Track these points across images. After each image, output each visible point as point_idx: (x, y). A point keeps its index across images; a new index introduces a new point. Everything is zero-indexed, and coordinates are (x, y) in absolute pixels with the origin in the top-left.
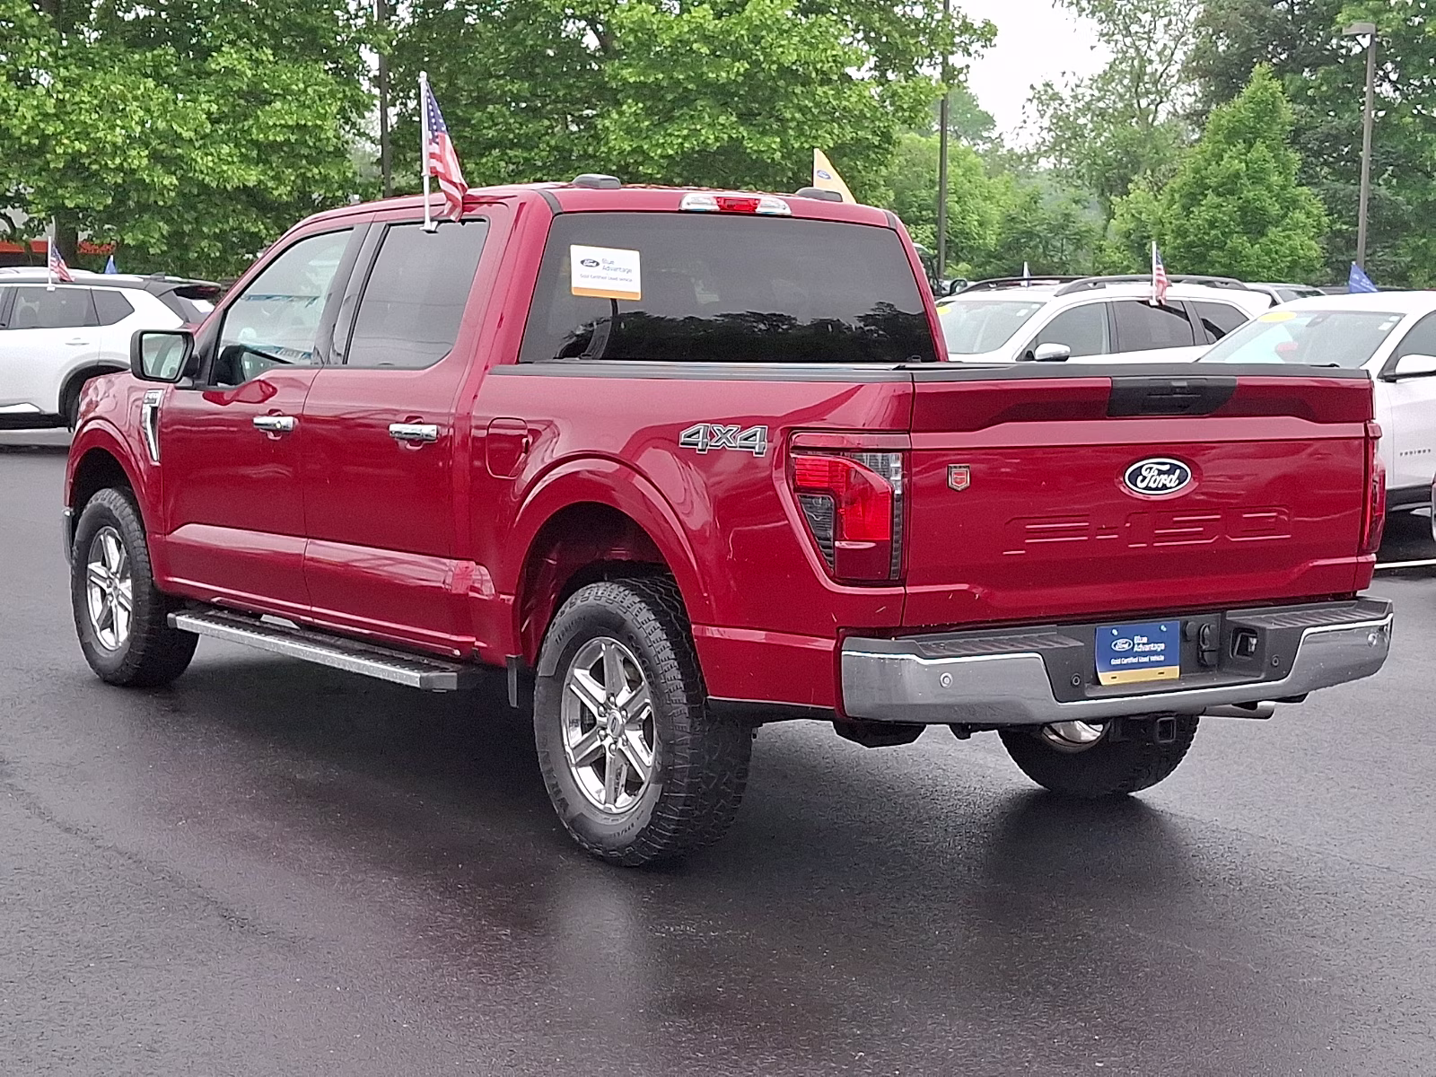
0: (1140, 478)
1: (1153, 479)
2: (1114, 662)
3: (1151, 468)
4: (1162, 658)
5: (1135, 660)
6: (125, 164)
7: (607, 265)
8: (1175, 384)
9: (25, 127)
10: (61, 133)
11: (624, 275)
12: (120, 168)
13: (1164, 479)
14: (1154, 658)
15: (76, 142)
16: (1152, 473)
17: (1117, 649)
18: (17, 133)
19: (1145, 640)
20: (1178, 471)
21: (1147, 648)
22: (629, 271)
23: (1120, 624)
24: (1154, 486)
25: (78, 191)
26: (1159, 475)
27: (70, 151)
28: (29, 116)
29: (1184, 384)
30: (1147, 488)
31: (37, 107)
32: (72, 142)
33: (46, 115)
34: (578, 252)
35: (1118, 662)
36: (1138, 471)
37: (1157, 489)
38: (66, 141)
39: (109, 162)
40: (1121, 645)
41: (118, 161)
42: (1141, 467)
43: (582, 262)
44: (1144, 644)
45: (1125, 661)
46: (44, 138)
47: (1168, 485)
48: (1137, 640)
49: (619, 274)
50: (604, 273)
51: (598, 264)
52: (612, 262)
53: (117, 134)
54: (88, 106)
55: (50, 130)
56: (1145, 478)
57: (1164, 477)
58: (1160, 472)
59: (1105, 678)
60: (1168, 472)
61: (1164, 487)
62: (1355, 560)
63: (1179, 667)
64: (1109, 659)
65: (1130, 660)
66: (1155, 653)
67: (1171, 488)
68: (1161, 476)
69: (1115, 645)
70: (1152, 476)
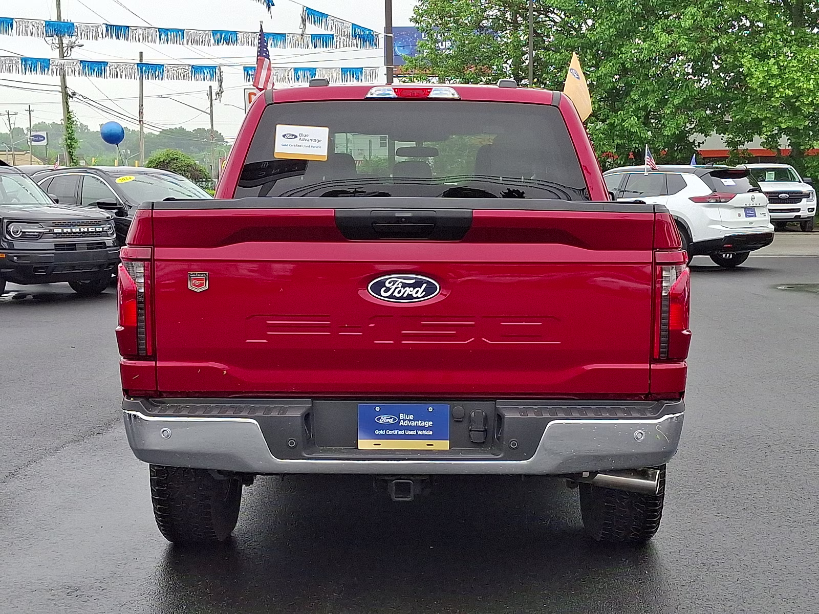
0: (384, 289)
1: (397, 290)
2: (377, 432)
3: (394, 282)
4: (431, 433)
5: (402, 432)
6: (814, 101)
7: (302, 138)
8: (397, 215)
9: (759, 83)
10: (780, 85)
11: (316, 144)
12: (812, 103)
13: (409, 291)
14: (421, 433)
15: (787, 90)
16: (396, 286)
17: (381, 421)
18: (755, 87)
19: (411, 417)
20: (425, 285)
21: (414, 424)
22: (319, 141)
23: (383, 403)
24: (398, 295)
25: (791, 118)
26: (403, 287)
27: (784, 95)
28: (761, 77)
29: (409, 215)
30: (391, 296)
31: (767, 71)
32: (785, 90)
33: (773, 75)
34: (281, 129)
35: (382, 432)
36: (382, 284)
37: (402, 298)
38: (781, 90)
39: (805, 100)
40: (384, 419)
41: (810, 99)
42: (385, 280)
43: (284, 136)
44: (410, 420)
45: (391, 432)
46: (770, 89)
47: (415, 295)
48: (402, 416)
49: (311, 143)
50: (300, 143)
51: (296, 137)
52: (307, 136)
53: (811, 83)
54: (796, 69)
55: (773, 84)
56: (387, 290)
57: (409, 289)
58: (405, 285)
59: (365, 444)
60: (413, 286)
61: (410, 297)
62: (647, 366)
63: (448, 441)
64: (372, 429)
65: (397, 432)
66: (423, 428)
67: (417, 298)
68: (407, 288)
69: (379, 419)
70: (396, 288)
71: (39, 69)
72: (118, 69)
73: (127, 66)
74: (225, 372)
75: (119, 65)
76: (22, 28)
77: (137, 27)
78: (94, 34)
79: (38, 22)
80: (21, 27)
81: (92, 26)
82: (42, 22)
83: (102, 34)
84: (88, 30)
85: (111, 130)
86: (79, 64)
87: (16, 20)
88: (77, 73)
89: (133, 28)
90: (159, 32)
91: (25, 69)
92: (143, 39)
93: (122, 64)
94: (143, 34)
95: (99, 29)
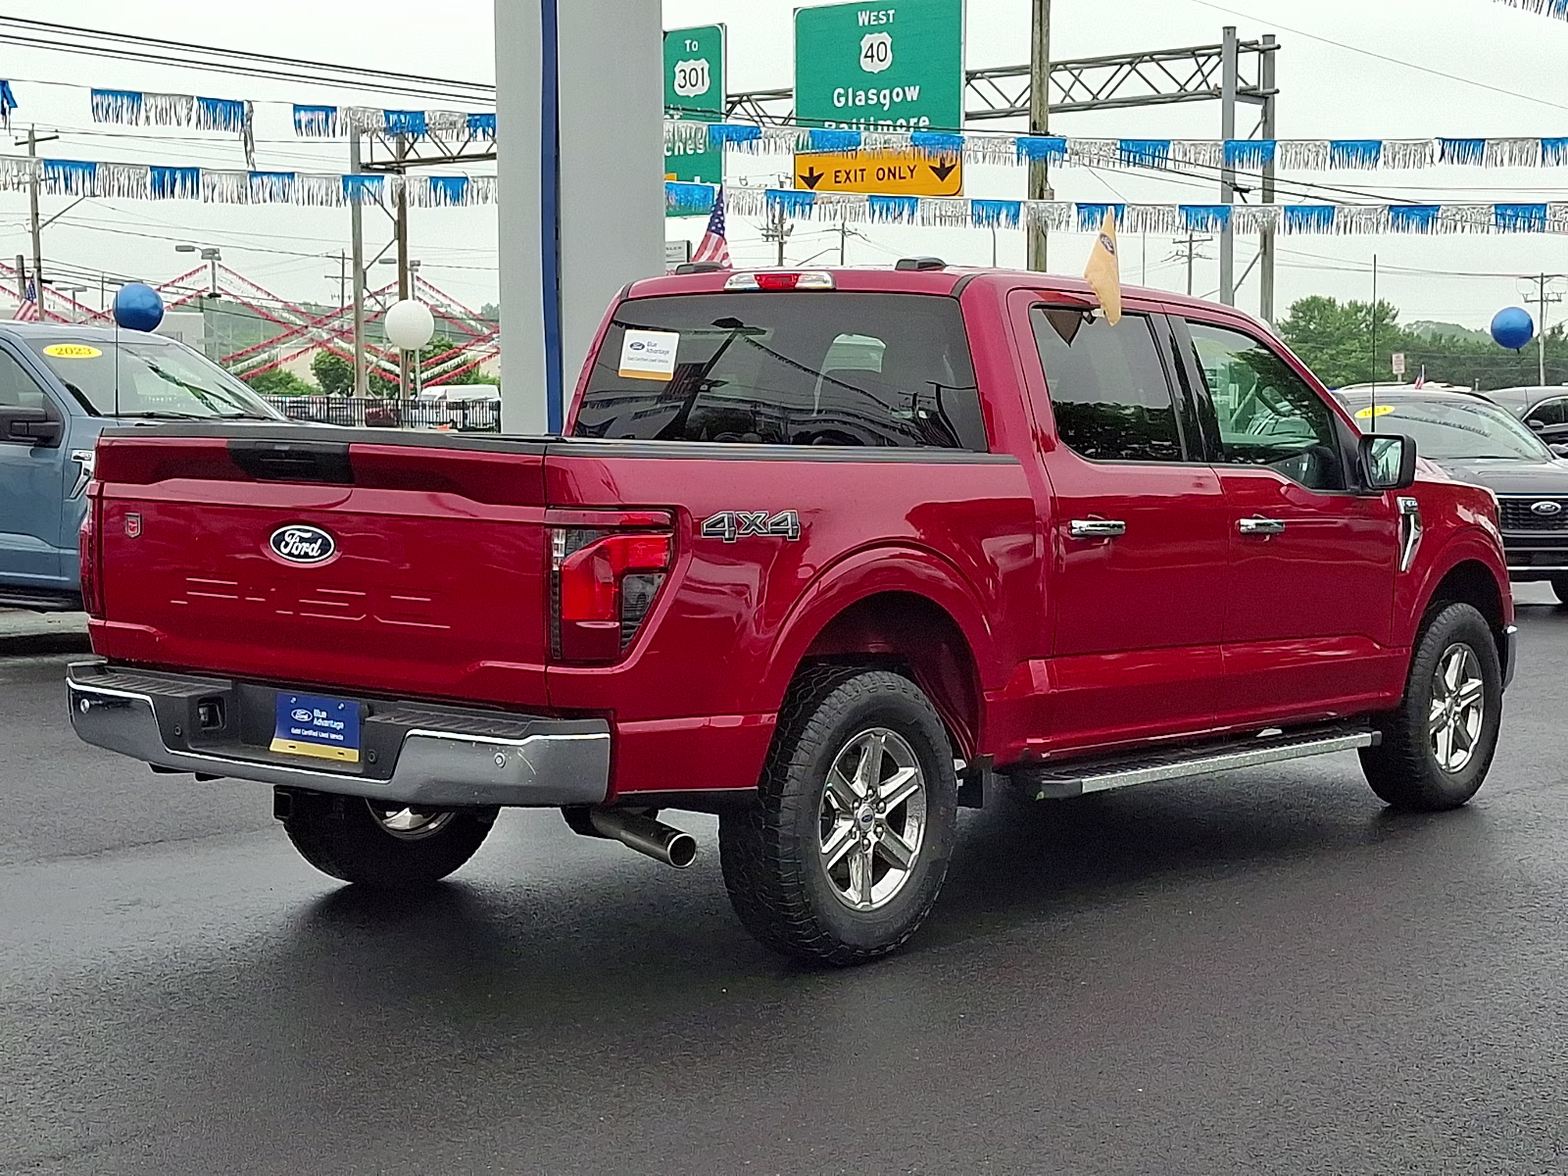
0: (284, 543)
1: (296, 546)
2: (294, 731)
3: (293, 535)
4: (341, 738)
5: (315, 734)
7: (650, 349)
11: (664, 356)
13: (306, 547)
14: (333, 736)
16: (294, 540)
17: (296, 717)
19: (324, 715)
20: (320, 541)
21: (326, 724)
22: (667, 353)
23: (299, 694)
24: (296, 553)
26: (301, 542)
30: (290, 554)
34: (630, 337)
35: (297, 731)
36: (282, 536)
37: (299, 556)
40: (301, 715)
42: (285, 532)
43: (632, 346)
44: (323, 719)
45: (306, 733)
47: (311, 554)
48: (316, 712)
49: (659, 356)
50: (647, 356)
51: (643, 348)
56: (287, 545)
57: (306, 545)
58: (302, 540)
60: (310, 541)
61: (306, 555)
62: (542, 668)
63: (357, 751)
64: (288, 727)
65: (310, 733)
66: (334, 730)
67: (313, 557)
68: (304, 544)
69: (295, 714)
70: (295, 543)
71: (1314, 223)
72: (1458, 217)
73: (1475, 211)
74: (157, 639)
75: (1460, 209)
76: (1291, 154)
77: (1500, 141)
78: (1418, 157)
79: (1318, 143)
80: (1289, 155)
81: (1415, 144)
82: (1326, 143)
83: (1432, 157)
84: (1408, 151)
85: (1508, 323)
86: (1386, 212)
87: (1281, 143)
88: (1381, 228)
89: (1492, 142)
90: (1543, 146)
91: (1291, 226)
92: (1511, 160)
93: (1466, 207)
94: (1511, 152)
95: (1427, 149)
